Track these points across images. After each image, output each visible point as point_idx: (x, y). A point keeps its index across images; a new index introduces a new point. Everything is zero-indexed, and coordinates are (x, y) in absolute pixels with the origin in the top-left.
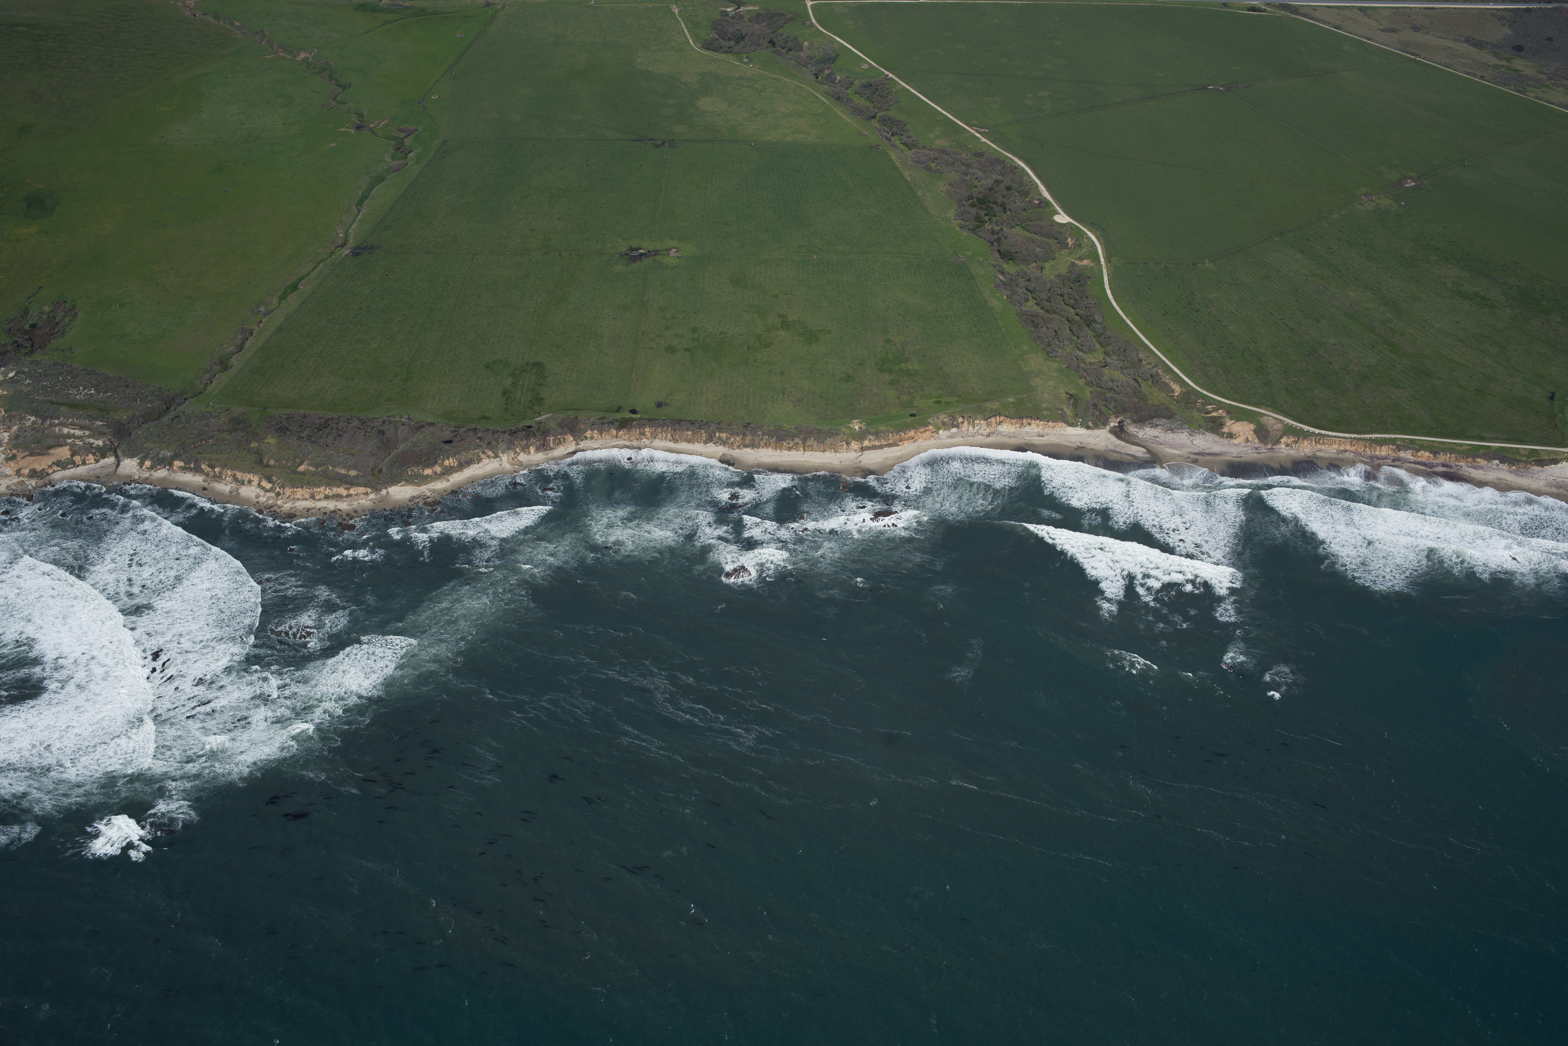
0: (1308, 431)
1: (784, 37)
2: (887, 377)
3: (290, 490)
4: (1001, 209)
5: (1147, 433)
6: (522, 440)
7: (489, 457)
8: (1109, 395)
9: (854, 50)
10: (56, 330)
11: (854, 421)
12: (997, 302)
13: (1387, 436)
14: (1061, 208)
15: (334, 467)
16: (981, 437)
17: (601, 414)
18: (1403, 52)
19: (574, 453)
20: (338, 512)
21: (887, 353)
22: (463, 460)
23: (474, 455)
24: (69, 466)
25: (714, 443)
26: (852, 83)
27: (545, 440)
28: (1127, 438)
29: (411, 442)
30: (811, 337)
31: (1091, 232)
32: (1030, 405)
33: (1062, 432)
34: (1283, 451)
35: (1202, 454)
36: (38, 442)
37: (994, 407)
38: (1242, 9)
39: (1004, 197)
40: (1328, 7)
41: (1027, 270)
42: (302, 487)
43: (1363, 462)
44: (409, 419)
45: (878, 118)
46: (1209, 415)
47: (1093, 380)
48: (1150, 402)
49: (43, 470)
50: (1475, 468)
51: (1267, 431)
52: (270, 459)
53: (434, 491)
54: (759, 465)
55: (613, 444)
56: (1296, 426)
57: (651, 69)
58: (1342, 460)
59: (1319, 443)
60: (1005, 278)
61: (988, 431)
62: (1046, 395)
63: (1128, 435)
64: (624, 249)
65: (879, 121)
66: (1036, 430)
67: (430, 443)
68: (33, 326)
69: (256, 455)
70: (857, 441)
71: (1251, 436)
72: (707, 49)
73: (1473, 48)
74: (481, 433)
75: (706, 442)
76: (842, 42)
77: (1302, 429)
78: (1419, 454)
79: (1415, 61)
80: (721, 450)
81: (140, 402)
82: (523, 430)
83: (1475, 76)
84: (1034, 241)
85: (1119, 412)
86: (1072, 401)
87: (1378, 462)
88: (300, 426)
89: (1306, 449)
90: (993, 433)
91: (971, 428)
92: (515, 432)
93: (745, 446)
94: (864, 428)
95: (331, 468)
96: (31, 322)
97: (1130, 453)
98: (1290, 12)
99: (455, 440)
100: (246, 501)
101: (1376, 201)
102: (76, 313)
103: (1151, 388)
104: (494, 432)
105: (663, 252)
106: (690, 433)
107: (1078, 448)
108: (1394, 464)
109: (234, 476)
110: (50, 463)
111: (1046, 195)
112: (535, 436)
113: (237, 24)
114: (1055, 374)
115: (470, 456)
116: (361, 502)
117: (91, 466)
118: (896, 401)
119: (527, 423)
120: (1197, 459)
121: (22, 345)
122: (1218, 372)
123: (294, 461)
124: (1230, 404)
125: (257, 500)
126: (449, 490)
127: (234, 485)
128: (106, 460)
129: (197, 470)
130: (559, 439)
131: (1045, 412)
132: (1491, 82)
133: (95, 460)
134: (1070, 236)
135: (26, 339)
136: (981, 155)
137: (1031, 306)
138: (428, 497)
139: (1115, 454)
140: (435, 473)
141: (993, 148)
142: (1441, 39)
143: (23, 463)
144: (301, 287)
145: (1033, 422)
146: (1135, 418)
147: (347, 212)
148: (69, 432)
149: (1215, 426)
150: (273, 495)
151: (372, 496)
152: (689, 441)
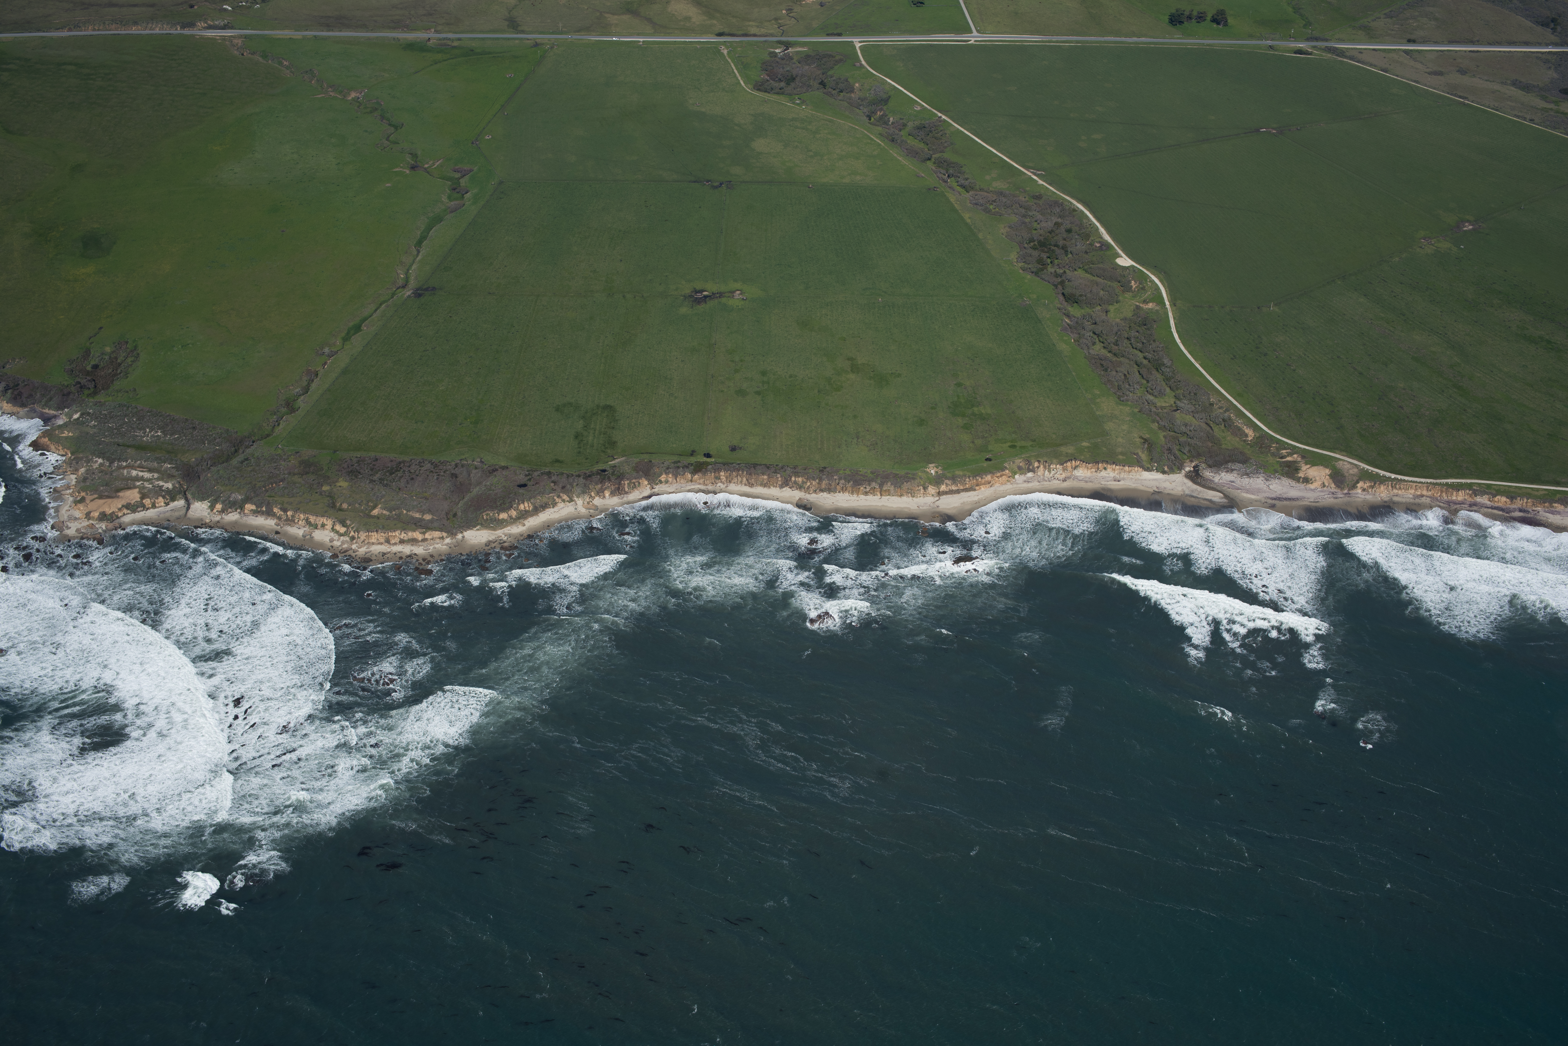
0: (1384, 476)
1: (834, 78)
2: (960, 421)
3: (365, 534)
4: (1063, 252)
5: (1223, 477)
6: (597, 484)
7: (564, 501)
8: (1183, 439)
9: (905, 91)
10: (119, 371)
11: (930, 465)
12: (1065, 345)
13: (1463, 481)
14: (1123, 250)
15: (408, 511)
16: (1058, 481)
17: (676, 458)
18: (1451, 95)
19: (649, 497)
20: (414, 556)
21: (958, 396)
22: (538, 504)
23: (549, 499)
24: (139, 509)
25: (790, 488)
26: (905, 125)
27: (620, 484)
28: (1203, 483)
29: (485, 485)
30: (881, 380)
31: (1154, 275)
32: (1105, 449)
33: (1138, 477)
34: (1360, 496)
35: (1279, 499)
36: (107, 485)
37: (1069, 451)
38: (1289, 52)
39: (1065, 239)
40: (1374, 50)
41: (1092, 313)
42: (377, 531)
43: (1440, 507)
44: (482, 462)
45: (933, 160)
46: (1284, 460)
47: (1166, 425)
48: (1223, 446)
49: (113, 513)
50: (1553, 513)
51: (1343, 476)
52: (343, 502)
53: (510, 535)
54: (837, 510)
55: (689, 488)
56: (1372, 471)
57: (703, 110)
58: (1419, 505)
59: (1396, 488)
60: (1071, 321)
61: (1064, 476)
62: (1120, 440)
63: (1204, 480)
64: (688, 291)
65: (934, 163)
66: (1112, 474)
67: (504, 486)
68: (95, 367)
69: (328, 498)
70: (934, 486)
71: (1327, 481)
72: (759, 90)
73: (1520, 92)
74: (556, 476)
75: (781, 487)
76: (893, 83)
77: (1377, 474)
78: (1496, 499)
79: (1464, 104)
80: (797, 495)
81: (208, 444)
82: (598, 474)
83: (1525, 119)
84: (1097, 284)
85: (1194, 457)
86: (1146, 446)
87: (1455, 507)
88: (372, 470)
89: (1382, 493)
90: (1069, 478)
91: (1047, 472)
92: (589, 476)
93: (822, 491)
94: (940, 472)
95: (405, 512)
96: (93, 363)
97: (1207, 497)
98: (1337, 55)
99: (529, 483)
100: (321, 545)
101: (1436, 245)
102: (138, 354)
103: (1223, 432)
104: (568, 476)
105: (727, 295)
106: (765, 477)
107: (1155, 493)
108: (1471, 509)
109: (307, 520)
110: (120, 506)
111: (1107, 237)
112: (610, 480)
113: (285, 63)
114: (1128, 419)
115: (545, 500)
116: (437, 546)
117: (160, 510)
118: (971, 445)
119: (601, 466)
120: (1274, 504)
121: (85, 386)
122: (1290, 416)
123: (367, 504)
124: (1304, 449)
125: (331, 544)
126: (526, 535)
127: (307, 529)
128: (176, 503)
129: (269, 513)
130: (634, 483)
131: (1120, 457)
132: (1541, 126)
133: (165, 503)
134: (1133, 279)
135: (89, 380)
136: (1038, 197)
137: (1098, 349)
138: (505, 542)
139: (1193, 499)
140: (511, 517)
141: (1051, 190)
142: (1488, 82)
143: (92, 506)
144: (364, 328)
145: (1109, 466)
146: (1210, 463)
147: (406, 253)
148: (137, 475)
149: (1290, 471)
150: (348, 539)
151: (448, 540)
152: (765, 485)
